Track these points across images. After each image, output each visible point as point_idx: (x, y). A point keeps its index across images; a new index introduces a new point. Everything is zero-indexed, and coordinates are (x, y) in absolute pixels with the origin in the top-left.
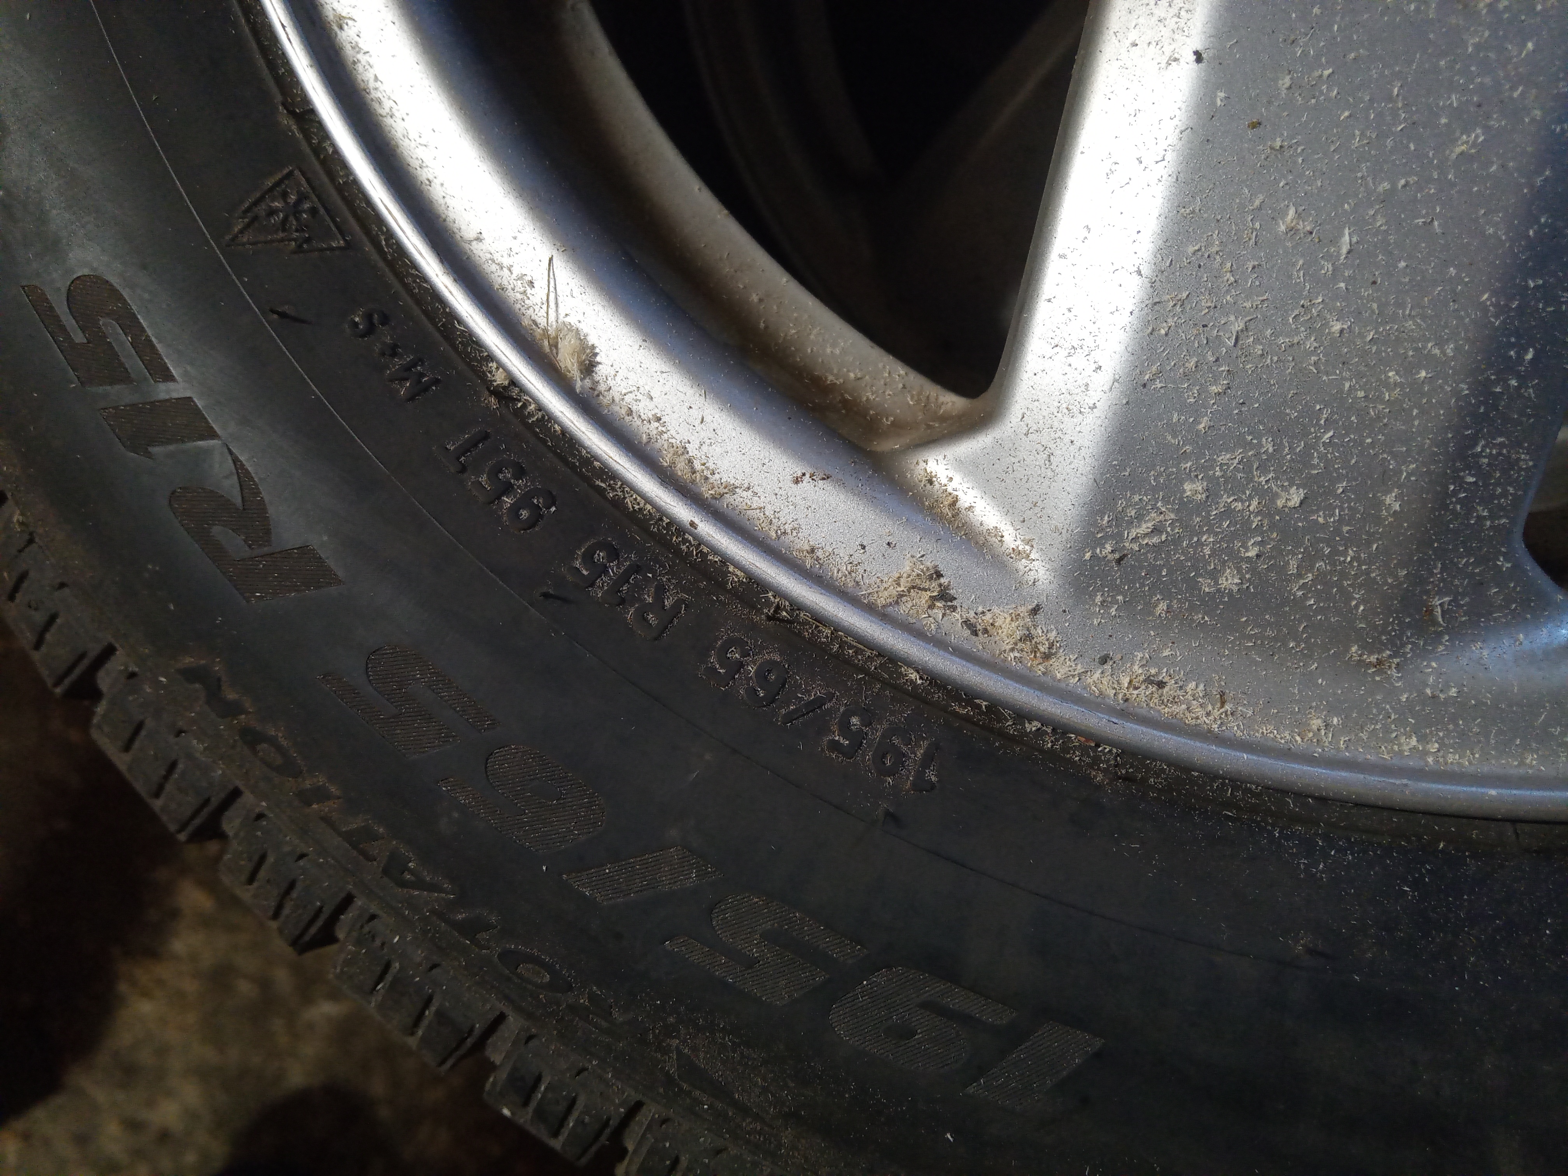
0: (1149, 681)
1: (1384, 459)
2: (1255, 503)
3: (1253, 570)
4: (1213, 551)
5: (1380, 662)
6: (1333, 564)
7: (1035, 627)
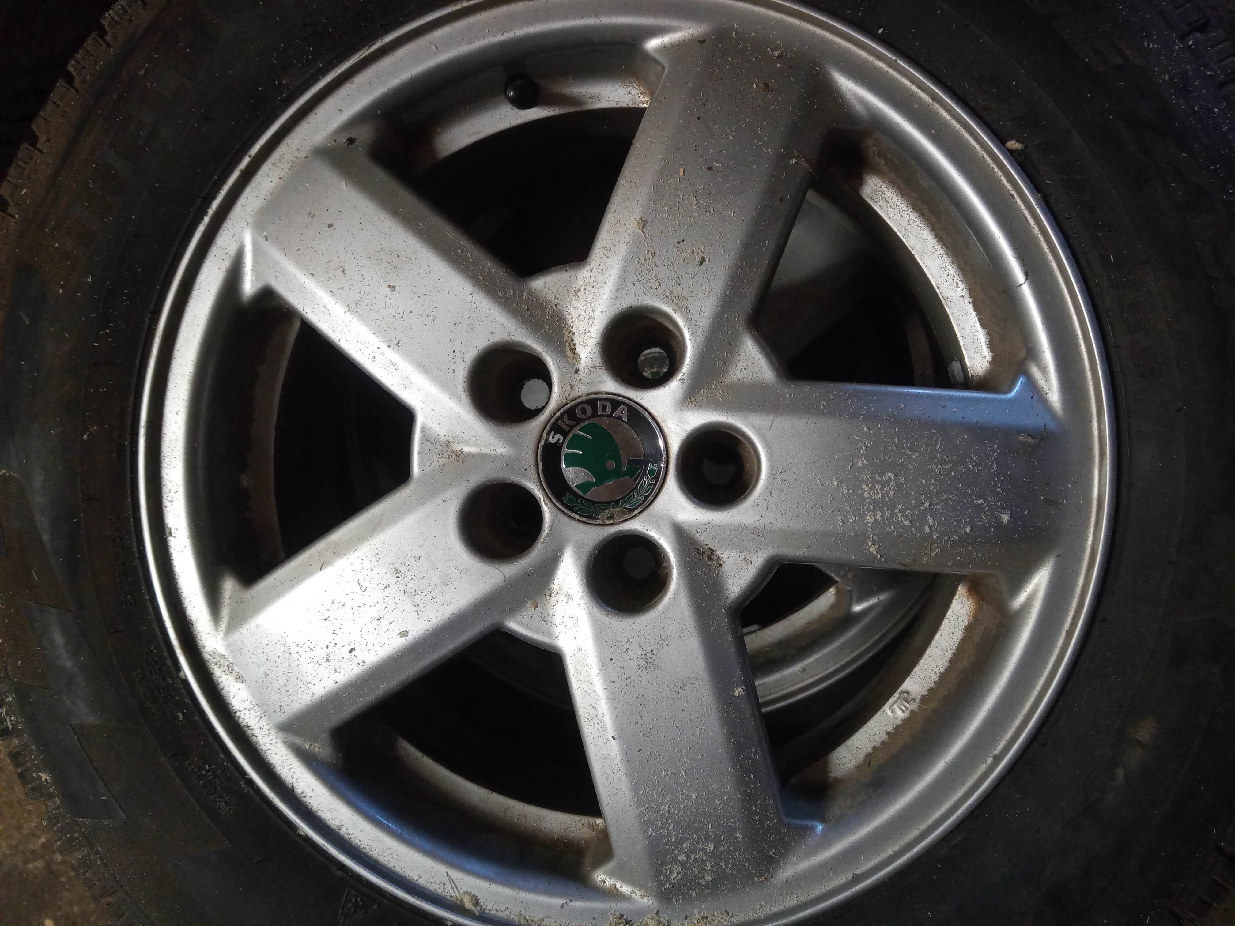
0: (703, 918)
1: (730, 825)
2: (701, 853)
3: (713, 871)
4: (699, 872)
5: (765, 879)
6: (734, 859)
7: (660, 918)
